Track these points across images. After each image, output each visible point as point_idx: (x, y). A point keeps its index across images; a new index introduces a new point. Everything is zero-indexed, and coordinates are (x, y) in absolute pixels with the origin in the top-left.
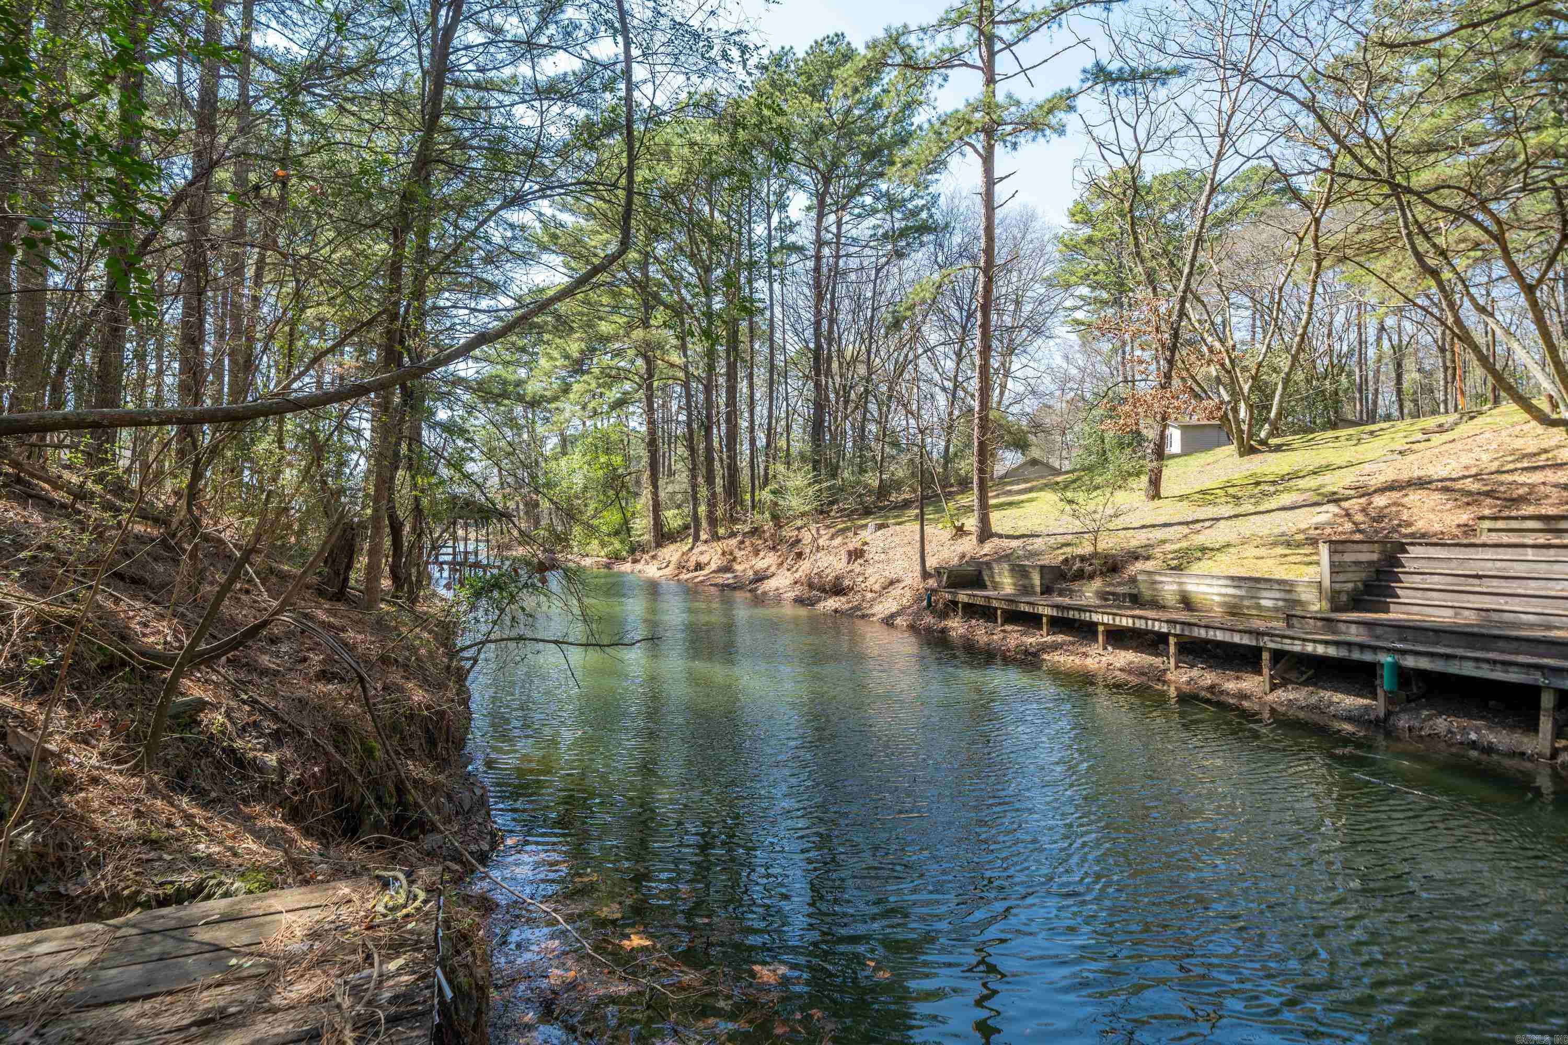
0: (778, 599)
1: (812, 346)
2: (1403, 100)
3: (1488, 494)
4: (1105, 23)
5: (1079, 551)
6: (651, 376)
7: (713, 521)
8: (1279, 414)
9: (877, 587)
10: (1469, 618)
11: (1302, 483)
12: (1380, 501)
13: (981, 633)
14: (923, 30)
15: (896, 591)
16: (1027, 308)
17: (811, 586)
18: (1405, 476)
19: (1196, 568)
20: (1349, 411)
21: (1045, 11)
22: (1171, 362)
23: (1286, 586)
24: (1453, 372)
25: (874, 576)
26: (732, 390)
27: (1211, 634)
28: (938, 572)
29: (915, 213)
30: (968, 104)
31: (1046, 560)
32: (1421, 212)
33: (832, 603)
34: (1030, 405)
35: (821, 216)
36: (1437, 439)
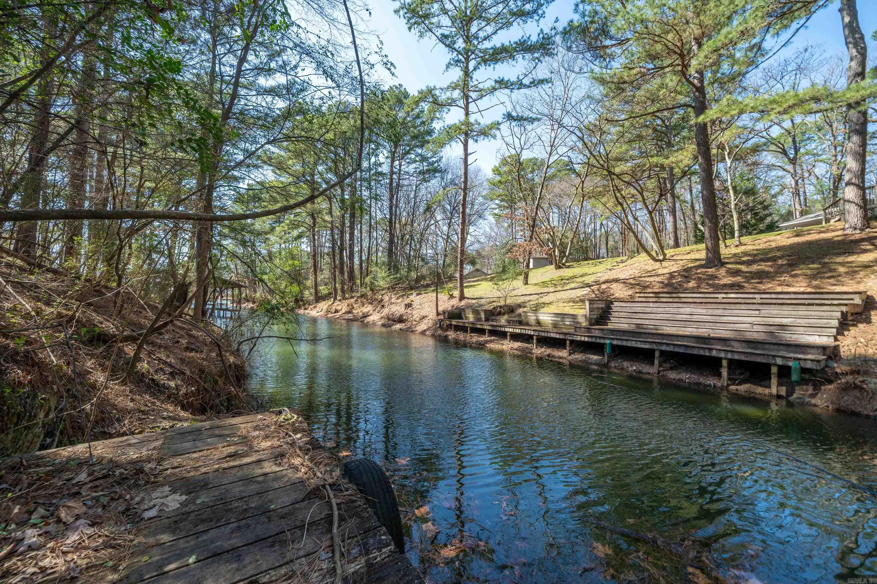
0: (374, 324)
1: (388, 216)
2: (611, 141)
3: (638, 285)
4: (510, 97)
5: (499, 304)
6: (314, 225)
7: (343, 291)
8: (569, 254)
9: (417, 319)
10: (632, 328)
11: (578, 280)
12: (604, 286)
13: (461, 336)
14: (442, 89)
15: (426, 321)
16: (476, 207)
17: (389, 319)
18: (611, 278)
19: (542, 310)
20: (590, 255)
21: (488, 89)
22: (532, 232)
23: (574, 316)
24: (624, 240)
25: (416, 314)
26: (352, 235)
27: (549, 335)
28: (444, 312)
29: (433, 163)
30: (460, 122)
31: (486, 307)
32: (617, 181)
33: (398, 326)
34: (476, 246)
35: (393, 161)
36: (621, 265)
